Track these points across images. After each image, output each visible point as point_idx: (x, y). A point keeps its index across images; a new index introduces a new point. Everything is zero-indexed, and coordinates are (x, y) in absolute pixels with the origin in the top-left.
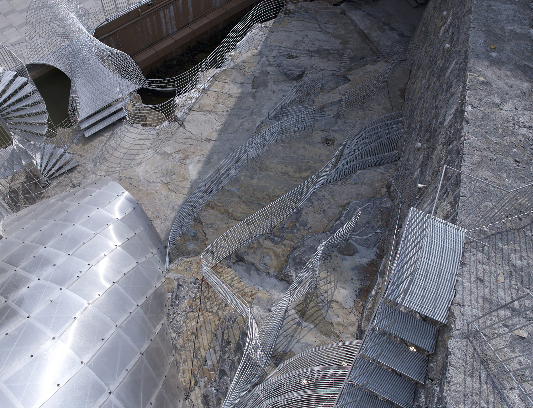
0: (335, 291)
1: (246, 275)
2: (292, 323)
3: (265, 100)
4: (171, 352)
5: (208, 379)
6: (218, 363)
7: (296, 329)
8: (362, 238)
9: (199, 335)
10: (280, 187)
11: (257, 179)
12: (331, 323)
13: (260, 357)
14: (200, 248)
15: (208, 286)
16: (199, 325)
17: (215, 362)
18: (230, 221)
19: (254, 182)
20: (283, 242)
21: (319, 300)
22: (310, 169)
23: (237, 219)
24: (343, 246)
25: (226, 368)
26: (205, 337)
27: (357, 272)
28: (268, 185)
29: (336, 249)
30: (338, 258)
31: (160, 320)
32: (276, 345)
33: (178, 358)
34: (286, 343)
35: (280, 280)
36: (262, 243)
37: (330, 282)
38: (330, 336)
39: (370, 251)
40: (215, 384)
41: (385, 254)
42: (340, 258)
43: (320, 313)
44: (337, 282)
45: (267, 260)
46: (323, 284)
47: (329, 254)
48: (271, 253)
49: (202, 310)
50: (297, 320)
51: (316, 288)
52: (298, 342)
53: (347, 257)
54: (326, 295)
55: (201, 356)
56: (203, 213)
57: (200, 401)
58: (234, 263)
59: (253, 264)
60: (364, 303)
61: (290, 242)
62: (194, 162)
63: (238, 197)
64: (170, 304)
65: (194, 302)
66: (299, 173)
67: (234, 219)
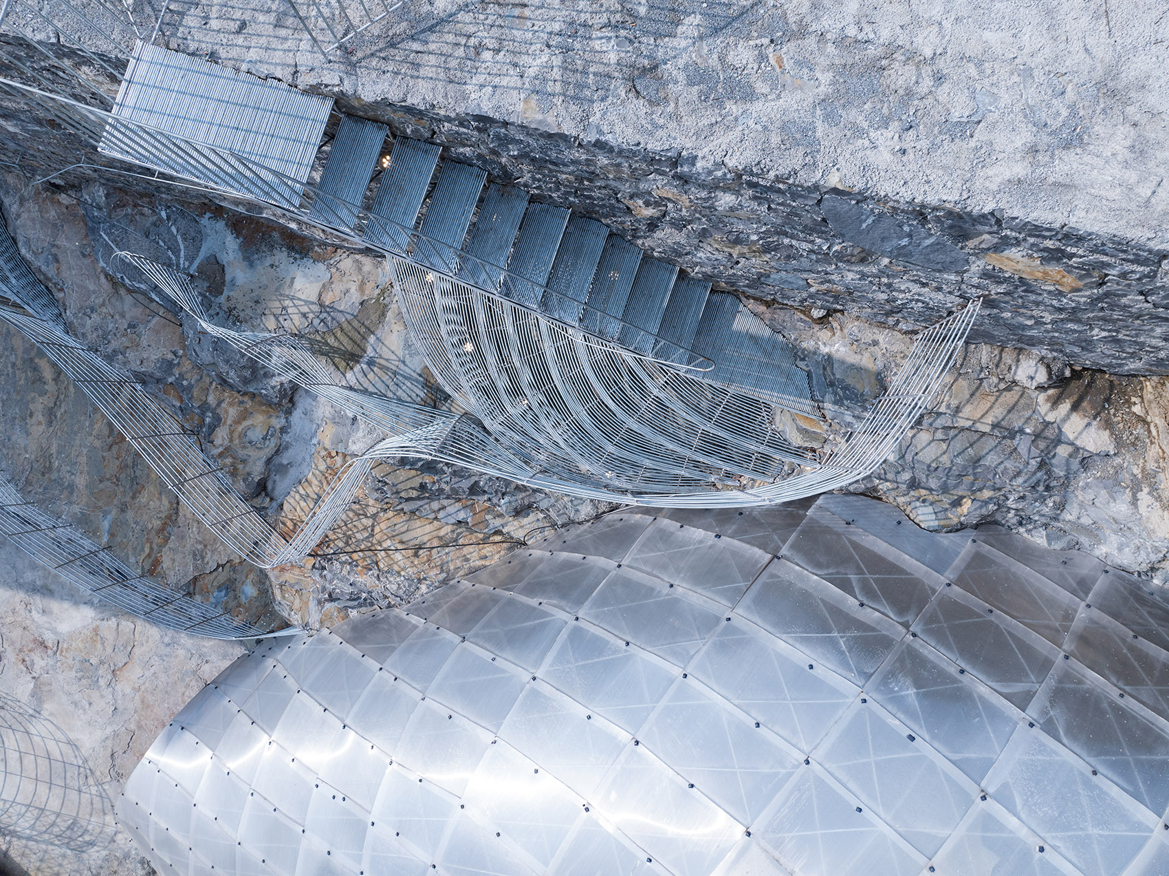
0: (299, 299)
1: (293, 472)
2: (371, 376)
4: (453, 587)
5: (488, 513)
6: (460, 500)
7: (382, 367)
8: (182, 247)
9: (417, 542)
10: (87, 424)
11: (73, 477)
12: (362, 304)
13: (440, 428)
14: (251, 571)
15: (325, 542)
16: (400, 546)
17: (458, 505)
18: (181, 520)
19: (81, 481)
20: (214, 406)
21: (321, 327)
22: (31, 360)
23: (175, 505)
24: (206, 284)
25: (466, 484)
26: (419, 532)
27: (256, 256)
28: (85, 451)
29: (213, 299)
30: (231, 294)
31: (401, 620)
32: (414, 402)
33: (461, 573)
34: (409, 384)
35: (293, 405)
36: (221, 449)
37: (284, 308)
38: (386, 306)
39: (208, 231)
40: (495, 500)
41: (210, 201)
42: (232, 290)
43: (345, 325)
44: (281, 295)
45: (256, 435)
46: (289, 321)
47: (226, 312)
48: (240, 429)
49: (373, 545)
50: (365, 366)
51: (299, 336)
52: (404, 362)
53: (228, 278)
54: (311, 316)
55: (453, 531)
56: (172, 579)
57: (525, 521)
58: (272, 499)
59: (269, 461)
60: (315, 243)
61: (211, 391)
62: (49, 623)
63: (123, 511)
64: (370, 609)
65: (359, 562)
66: (45, 383)
67: (177, 513)
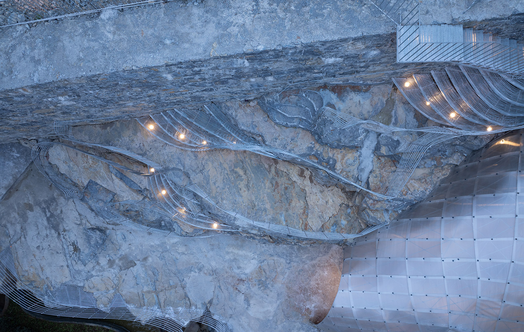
2: (398, 124)
3: (144, 248)
5: (441, 159)
8: (314, 104)
10: (263, 185)
11: (264, 206)
12: (386, 101)
14: (342, 215)
17: (430, 160)
18: (310, 207)
19: (268, 206)
20: (332, 157)
22: (233, 170)
23: (306, 202)
28: (265, 195)
34: (411, 122)
35: (363, 146)
38: (394, 99)
39: (324, 95)
41: (325, 84)
56: (314, 228)
57: (455, 157)
58: (361, 182)
59: (358, 169)
61: (329, 152)
62: (241, 271)
63: (287, 211)
66: (241, 176)
67: (308, 205)
